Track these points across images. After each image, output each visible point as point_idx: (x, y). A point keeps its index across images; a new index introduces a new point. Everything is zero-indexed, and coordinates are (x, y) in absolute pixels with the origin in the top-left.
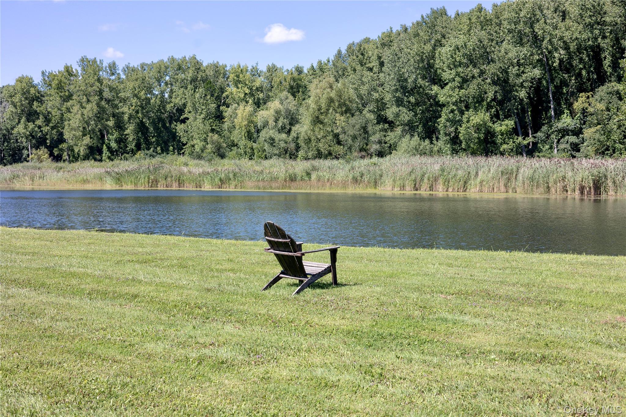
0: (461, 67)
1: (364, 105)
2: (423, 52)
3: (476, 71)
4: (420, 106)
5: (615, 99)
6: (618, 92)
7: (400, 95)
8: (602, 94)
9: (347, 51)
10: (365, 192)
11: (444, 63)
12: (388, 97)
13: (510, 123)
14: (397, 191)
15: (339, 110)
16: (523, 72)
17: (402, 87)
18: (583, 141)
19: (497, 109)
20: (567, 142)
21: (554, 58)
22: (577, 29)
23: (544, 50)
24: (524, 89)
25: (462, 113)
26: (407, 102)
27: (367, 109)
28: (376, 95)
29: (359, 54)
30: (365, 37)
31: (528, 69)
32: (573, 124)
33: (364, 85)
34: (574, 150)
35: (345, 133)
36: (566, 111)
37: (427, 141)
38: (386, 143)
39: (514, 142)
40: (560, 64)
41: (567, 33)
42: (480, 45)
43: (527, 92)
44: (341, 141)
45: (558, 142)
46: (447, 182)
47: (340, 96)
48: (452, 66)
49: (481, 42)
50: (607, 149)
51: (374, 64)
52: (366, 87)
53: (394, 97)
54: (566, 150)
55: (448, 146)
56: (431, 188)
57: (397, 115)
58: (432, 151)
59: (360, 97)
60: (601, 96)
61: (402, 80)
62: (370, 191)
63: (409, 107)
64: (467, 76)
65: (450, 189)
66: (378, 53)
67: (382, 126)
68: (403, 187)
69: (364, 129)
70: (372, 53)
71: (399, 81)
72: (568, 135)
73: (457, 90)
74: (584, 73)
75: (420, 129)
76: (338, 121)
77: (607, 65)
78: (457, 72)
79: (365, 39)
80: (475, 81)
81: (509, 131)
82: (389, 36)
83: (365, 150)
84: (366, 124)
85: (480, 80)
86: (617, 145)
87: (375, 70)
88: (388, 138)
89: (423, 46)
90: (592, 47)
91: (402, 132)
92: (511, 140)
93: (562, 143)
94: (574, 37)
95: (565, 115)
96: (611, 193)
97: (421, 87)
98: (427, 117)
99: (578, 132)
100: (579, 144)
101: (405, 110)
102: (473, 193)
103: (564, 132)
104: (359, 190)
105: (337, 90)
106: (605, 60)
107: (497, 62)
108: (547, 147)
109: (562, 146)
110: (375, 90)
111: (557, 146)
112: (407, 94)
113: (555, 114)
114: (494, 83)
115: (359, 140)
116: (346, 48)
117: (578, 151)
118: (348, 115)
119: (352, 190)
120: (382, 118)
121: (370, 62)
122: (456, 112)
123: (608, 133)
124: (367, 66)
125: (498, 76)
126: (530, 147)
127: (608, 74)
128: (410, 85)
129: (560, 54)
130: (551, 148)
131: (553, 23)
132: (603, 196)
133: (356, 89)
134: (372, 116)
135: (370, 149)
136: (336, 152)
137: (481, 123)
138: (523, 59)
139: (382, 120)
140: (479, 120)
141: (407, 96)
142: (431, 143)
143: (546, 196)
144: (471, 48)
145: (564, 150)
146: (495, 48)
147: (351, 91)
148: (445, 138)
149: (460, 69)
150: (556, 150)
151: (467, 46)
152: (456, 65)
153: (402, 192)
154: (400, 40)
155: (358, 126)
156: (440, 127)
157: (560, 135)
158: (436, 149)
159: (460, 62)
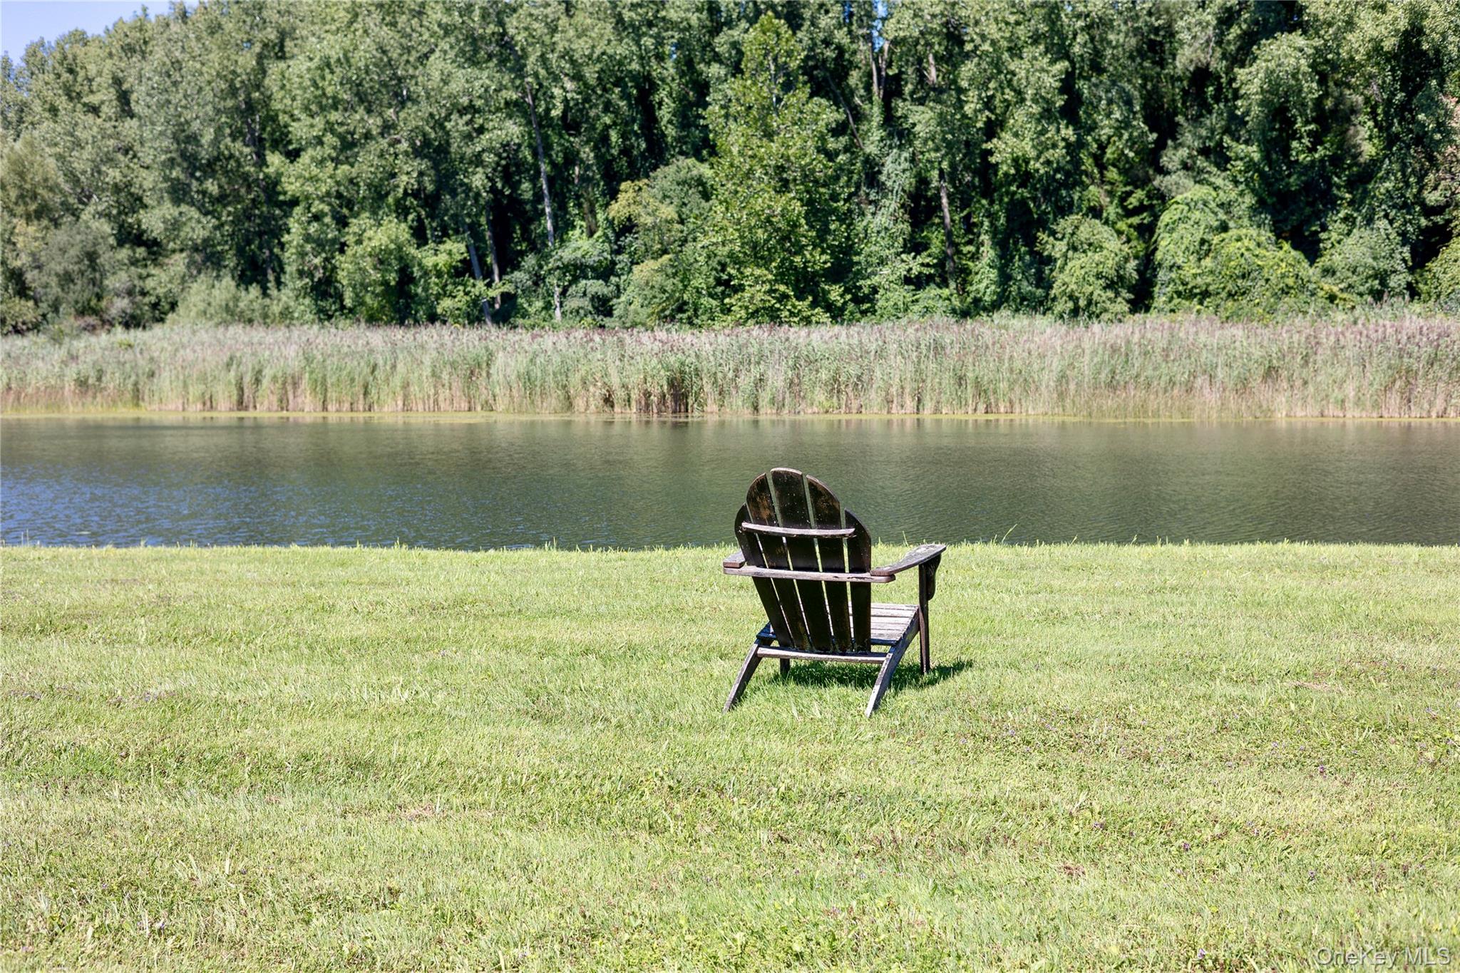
0: (337, 109)
1: (85, 198)
2: (234, 72)
3: (374, 123)
4: (229, 204)
5: (694, 196)
6: (700, 182)
7: (182, 177)
8: (666, 184)
9: (27, 63)
10: (111, 415)
11: (294, 99)
12: (148, 180)
13: (455, 249)
14: (195, 413)
15: (20, 210)
16: (481, 130)
17: (183, 154)
18: (618, 292)
19: (419, 216)
20: (585, 294)
21: (552, 97)
22: (602, 35)
23: (530, 79)
24: (480, 169)
25: (342, 222)
26: (198, 192)
27: (91, 209)
28: (113, 175)
29: (60, 69)
30: (72, 29)
31: (494, 121)
32: (596, 253)
33: (83, 148)
34: (598, 312)
35: (39, 267)
36: (578, 222)
37: (254, 291)
38: (144, 293)
39: (467, 294)
40: (565, 113)
41: (581, 41)
42: (381, 60)
43: (487, 177)
44: (29, 288)
45: (564, 293)
46: (321, 387)
47: (21, 175)
48: (313, 107)
49: (384, 52)
50: (681, 309)
51: (104, 96)
52: (89, 151)
53: (166, 179)
54: (582, 312)
55: (307, 301)
56: (283, 404)
57: (175, 226)
58: (265, 316)
59: (73, 178)
60: (662, 189)
61: (185, 138)
62: (125, 413)
63: (203, 205)
64: (352, 134)
65: (332, 407)
66: (114, 69)
67: (130, 253)
68: (209, 402)
69: (92, 257)
70: (99, 69)
71: (175, 138)
72: (586, 278)
73: (330, 165)
74: (614, 136)
75: (230, 260)
76: (21, 239)
77: (665, 120)
78: (327, 122)
79: (72, 34)
80: (372, 145)
81: (455, 268)
82: (141, 29)
83: (95, 312)
84: (95, 245)
85: (384, 143)
86: (706, 301)
87: (106, 110)
88: (150, 283)
89: (233, 57)
90: (634, 77)
91: (188, 267)
92: (461, 288)
93: (573, 296)
94: (598, 52)
95: (578, 231)
96: (712, 407)
97: (231, 156)
98: (248, 231)
99: (605, 272)
100: (610, 299)
101: (194, 213)
102: (388, 413)
103: (577, 271)
104: (95, 411)
105: (13, 157)
106: (660, 109)
107: (424, 103)
108: (539, 304)
109: (572, 304)
110: (109, 160)
111: (561, 304)
112: (198, 174)
113: (556, 227)
114: (417, 153)
115: (78, 287)
116: (23, 53)
117: (609, 313)
118: (45, 222)
119: (75, 412)
120: (130, 233)
121: (92, 92)
122: (327, 220)
123: (683, 273)
124: (85, 100)
125: (424, 135)
126: (497, 306)
127: (669, 139)
128: (204, 155)
129: (564, 92)
130: (548, 306)
131: (546, 16)
132: (695, 416)
133: (60, 157)
134: (106, 227)
135: (107, 308)
136: (14, 317)
137: (392, 246)
138: (480, 97)
139: (130, 236)
140: (385, 240)
141: (198, 179)
142: (265, 293)
143: (566, 417)
144: (361, 64)
145: (578, 312)
146: (416, 68)
147: (52, 163)
148: (299, 284)
149: (335, 116)
150: (558, 312)
151: (352, 61)
152: (323, 104)
153: (208, 415)
154: (169, 40)
155: (73, 252)
156: (289, 256)
157: (569, 277)
158: (276, 309)
159: (334, 98)
